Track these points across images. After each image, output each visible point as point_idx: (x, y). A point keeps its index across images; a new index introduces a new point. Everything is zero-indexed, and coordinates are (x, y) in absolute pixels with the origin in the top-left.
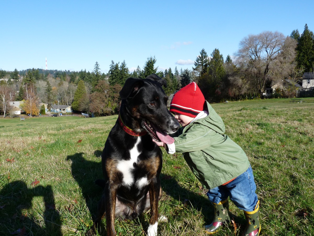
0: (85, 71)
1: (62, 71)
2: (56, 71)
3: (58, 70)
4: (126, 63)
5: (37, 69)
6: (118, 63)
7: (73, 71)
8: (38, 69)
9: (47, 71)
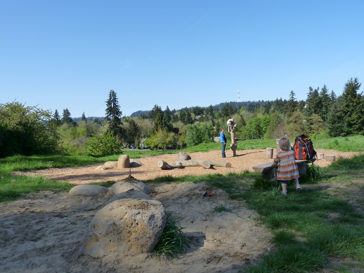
0: (281, 100)
1: (256, 102)
2: (249, 102)
3: (251, 101)
4: (327, 89)
5: (229, 102)
6: (317, 89)
7: (268, 101)
8: (231, 102)
9: (240, 103)
